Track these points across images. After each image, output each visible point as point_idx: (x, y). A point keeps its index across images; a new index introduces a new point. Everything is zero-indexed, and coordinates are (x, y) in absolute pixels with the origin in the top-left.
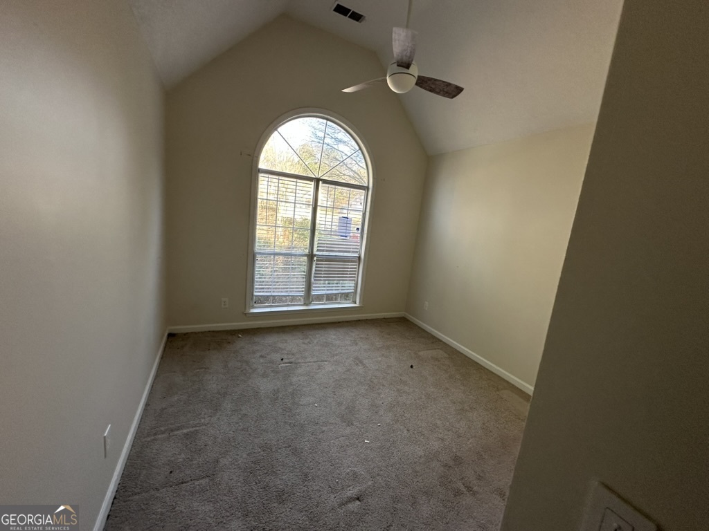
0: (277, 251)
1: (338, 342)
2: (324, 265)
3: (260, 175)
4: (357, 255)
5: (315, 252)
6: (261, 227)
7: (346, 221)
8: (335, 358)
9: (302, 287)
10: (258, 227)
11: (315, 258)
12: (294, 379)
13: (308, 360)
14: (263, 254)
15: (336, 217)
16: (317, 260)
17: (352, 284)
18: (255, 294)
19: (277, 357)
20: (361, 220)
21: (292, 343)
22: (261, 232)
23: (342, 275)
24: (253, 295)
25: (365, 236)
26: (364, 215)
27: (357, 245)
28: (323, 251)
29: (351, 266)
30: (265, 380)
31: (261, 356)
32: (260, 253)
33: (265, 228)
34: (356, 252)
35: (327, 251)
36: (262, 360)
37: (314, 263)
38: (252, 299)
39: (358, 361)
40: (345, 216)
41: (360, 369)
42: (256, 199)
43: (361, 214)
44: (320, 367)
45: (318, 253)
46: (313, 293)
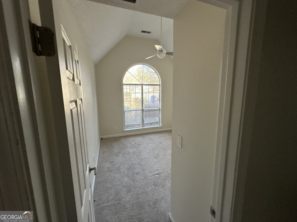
0: (132, 110)
1: (154, 138)
2: (147, 113)
3: (124, 86)
4: (158, 108)
5: (144, 109)
6: (126, 102)
7: (153, 97)
8: (153, 142)
9: (141, 121)
10: (124, 102)
11: (144, 111)
12: (140, 149)
13: (144, 143)
14: (127, 111)
15: (150, 97)
16: (145, 111)
17: (158, 119)
18: (126, 124)
19: (134, 143)
20: (159, 96)
21: (139, 139)
22: (126, 104)
23: (154, 116)
24: (125, 125)
25: (161, 101)
26: (160, 94)
27: (158, 104)
28: (146, 108)
29: (156, 112)
30: (131, 149)
31: (129, 143)
32: (126, 111)
33: (127, 102)
34: (158, 107)
35: (148, 108)
36: (129, 144)
37: (144, 112)
38: (125, 126)
39: (161, 143)
40: (153, 95)
41: (161, 145)
42: (123, 93)
43: (158, 94)
44: (148, 145)
45: (145, 109)
46: (145, 123)
